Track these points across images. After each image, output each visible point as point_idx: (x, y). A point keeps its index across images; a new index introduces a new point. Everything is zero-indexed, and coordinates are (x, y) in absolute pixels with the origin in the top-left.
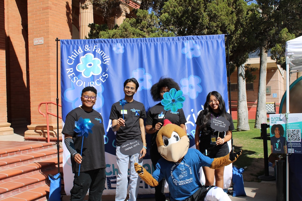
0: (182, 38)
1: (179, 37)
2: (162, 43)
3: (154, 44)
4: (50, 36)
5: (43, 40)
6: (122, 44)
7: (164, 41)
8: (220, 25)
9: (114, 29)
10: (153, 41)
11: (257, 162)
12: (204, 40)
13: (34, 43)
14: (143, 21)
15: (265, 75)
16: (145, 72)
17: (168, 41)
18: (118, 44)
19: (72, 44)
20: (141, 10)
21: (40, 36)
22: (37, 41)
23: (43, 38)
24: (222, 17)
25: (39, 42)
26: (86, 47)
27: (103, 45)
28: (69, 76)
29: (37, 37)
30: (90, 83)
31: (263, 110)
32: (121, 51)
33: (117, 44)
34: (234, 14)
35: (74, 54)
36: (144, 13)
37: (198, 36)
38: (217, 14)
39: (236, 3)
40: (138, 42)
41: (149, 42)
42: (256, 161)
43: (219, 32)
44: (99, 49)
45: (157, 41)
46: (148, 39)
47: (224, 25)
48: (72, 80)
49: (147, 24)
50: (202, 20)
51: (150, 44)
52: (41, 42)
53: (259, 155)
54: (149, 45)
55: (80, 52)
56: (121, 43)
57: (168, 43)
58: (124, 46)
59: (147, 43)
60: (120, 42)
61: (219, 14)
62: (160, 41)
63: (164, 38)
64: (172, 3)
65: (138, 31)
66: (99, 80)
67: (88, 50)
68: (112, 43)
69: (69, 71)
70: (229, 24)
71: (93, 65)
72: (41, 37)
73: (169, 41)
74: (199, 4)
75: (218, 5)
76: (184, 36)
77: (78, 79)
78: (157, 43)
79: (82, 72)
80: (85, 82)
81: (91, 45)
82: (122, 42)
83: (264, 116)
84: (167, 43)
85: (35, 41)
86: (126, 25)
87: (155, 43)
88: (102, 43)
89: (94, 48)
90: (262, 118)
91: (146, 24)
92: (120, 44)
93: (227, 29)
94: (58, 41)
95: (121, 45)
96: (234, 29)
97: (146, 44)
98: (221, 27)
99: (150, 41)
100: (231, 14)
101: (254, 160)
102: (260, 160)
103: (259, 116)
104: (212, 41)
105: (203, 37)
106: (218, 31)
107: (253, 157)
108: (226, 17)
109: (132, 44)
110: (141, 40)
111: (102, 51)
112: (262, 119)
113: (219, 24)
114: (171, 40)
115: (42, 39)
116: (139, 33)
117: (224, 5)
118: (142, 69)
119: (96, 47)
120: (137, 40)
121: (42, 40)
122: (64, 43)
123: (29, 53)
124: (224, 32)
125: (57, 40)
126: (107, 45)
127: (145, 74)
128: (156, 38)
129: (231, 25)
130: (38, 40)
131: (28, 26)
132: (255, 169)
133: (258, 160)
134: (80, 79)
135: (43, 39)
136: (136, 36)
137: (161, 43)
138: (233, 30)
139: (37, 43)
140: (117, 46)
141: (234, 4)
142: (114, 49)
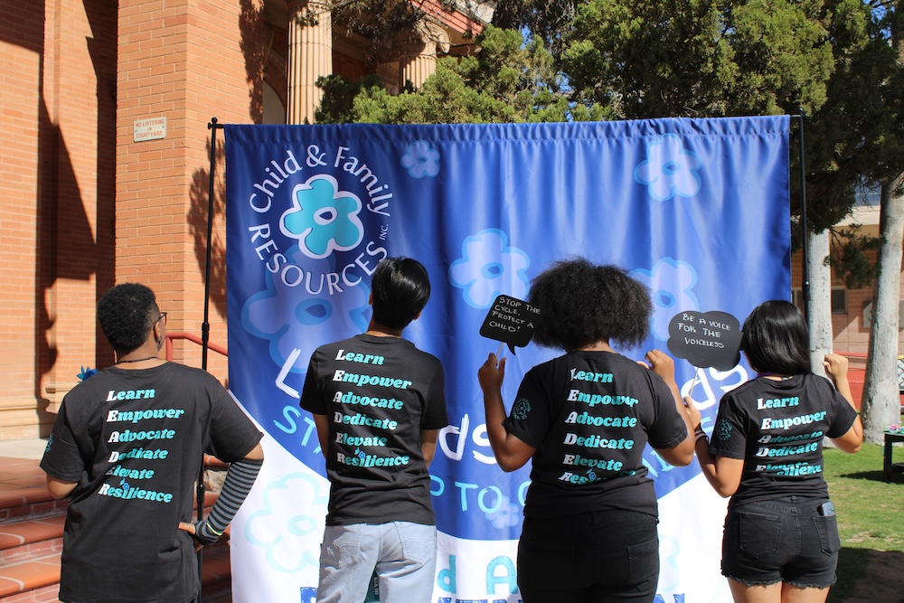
0: (639, 126)
1: (630, 122)
2: (568, 142)
3: (542, 144)
4: (190, 114)
5: (165, 124)
6: (434, 145)
7: (576, 136)
8: (778, 84)
9: (406, 91)
10: (538, 134)
11: (885, 564)
12: (715, 136)
13: (135, 134)
14: (504, 66)
15: (896, 264)
16: (509, 245)
17: (592, 136)
18: (418, 144)
19: (263, 141)
20: (497, 29)
21: (156, 114)
22: (146, 128)
23: (164, 119)
24: (785, 55)
25: (153, 131)
26: (313, 151)
27: (367, 144)
28: (258, 250)
29: (146, 115)
30: (329, 276)
31: (886, 382)
32: (431, 169)
33: (414, 145)
34: (828, 47)
35: (272, 174)
36: (509, 40)
37: (697, 121)
38: (768, 44)
39: (833, 10)
40: (488, 138)
41: (526, 137)
42: (880, 562)
43: (773, 106)
44: (353, 161)
45: (554, 136)
46: (522, 127)
47: (789, 83)
48: (267, 264)
49: (517, 78)
50: (715, 66)
51: (530, 147)
52: (159, 133)
53: (888, 540)
54: (524, 148)
55: (292, 167)
56: (429, 139)
57: (591, 142)
58: (440, 149)
59: (517, 143)
60: (425, 139)
61: (777, 45)
62: (562, 136)
63: (579, 126)
64: (605, 9)
65: (486, 99)
66: (353, 265)
67: (319, 161)
68: (400, 139)
69: (259, 233)
70: (809, 82)
71: (334, 214)
72: (160, 116)
73: (595, 135)
74: (704, 10)
75: (770, 12)
76: (646, 121)
77: (285, 261)
78: (553, 144)
79: (301, 237)
80: (309, 274)
81: (327, 147)
82: (432, 138)
83: (891, 401)
84: (588, 142)
85: (139, 128)
86: (447, 80)
87: (546, 143)
88: (366, 138)
89: (339, 157)
90: (886, 409)
91: (513, 79)
92: (425, 145)
93: (802, 100)
94: (218, 130)
95: (431, 147)
96: (825, 99)
97: (513, 144)
98: (779, 93)
99: (529, 135)
100: (816, 46)
101: (875, 556)
102: (895, 557)
103: (874, 402)
104: (744, 138)
105: (712, 123)
106: (770, 103)
107: (868, 547)
108: (801, 56)
109: (467, 145)
110: (498, 129)
111: (364, 167)
112: (882, 410)
113: (776, 80)
114: (601, 132)
115: (161, 122)
116: (491, 108)
117: (794, 16)
118: (499, 234)
119: (344, 153)
120: (483, 131)
121: (161, 125)
122: (239, 139)
123: (118, 167)
124: (790, 107)
125: (214, 125)
126: (382, 146)
127: (508, 251)
128: (549, 126)
129: (814, 83)
130: (147, 123)
131: (118, 79)
132: (881, 591)
133: (886, 558)
134: (295, 262)
135: (165, 121)
136: (479, 116)
137: (565, 143)
138: (822, 103)
139: (145, 134)
140: (415, 149)
141: (828, 11)
142: (408, 160)
